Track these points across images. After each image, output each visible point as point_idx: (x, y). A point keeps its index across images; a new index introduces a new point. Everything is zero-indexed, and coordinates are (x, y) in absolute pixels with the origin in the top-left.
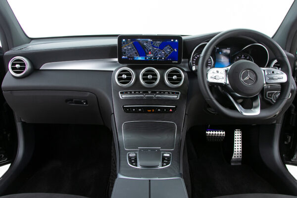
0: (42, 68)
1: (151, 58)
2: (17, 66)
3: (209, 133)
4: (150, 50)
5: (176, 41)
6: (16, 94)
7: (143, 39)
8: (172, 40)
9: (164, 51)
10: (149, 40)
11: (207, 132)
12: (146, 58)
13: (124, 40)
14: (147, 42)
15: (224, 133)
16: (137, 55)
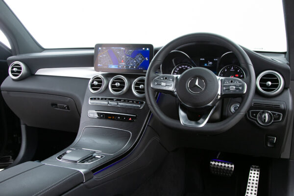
0: (37, 73)
1: (123, 67)
2: (14, 69)
3: (213, 163)
4: (123, 59)
5: (148, 49)
6: (12, 94)
7: (116, 48)
8: (144, 49)
9: (135, 60)
10: (122, 48)
11: (211, 162)
12: (119, 67)
13: (100, 48)
14: (120, 50)
15: (233, 166)
16: (111, 64)
